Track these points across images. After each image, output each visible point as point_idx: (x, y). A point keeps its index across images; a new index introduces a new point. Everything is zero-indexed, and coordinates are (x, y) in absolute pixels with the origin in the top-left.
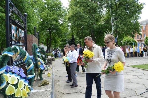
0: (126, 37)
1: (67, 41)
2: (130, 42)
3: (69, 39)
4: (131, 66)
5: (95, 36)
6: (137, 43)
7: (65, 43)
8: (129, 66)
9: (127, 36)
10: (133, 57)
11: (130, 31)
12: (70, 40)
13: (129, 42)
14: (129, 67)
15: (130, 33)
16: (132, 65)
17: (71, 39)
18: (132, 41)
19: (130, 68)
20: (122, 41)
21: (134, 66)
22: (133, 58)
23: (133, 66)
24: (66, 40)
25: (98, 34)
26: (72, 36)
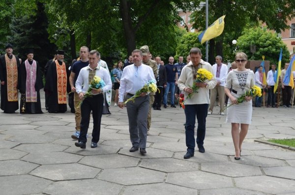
0: (250, 27)
1: (15, 24)
2: (264, 47)
3: (24, 17)
4: (275, 141)
5: (136, 13)
6: (291, 53)
7: (6, 32)
8: (265, 140)
9: (257, 22)
10: (276, 106)
11: (270, 7)
12: (28, 20)
13: (261, 49)
14: (268, 147)
15: (270, 14)
16: (277, 137)
17: (32, 17)
18: (274, 44)
19: (271, 148)
20: (234, 42)
21: (286, 141)
22: (275, 109)
23: (279, 141)
24: (7, 19)
25: (149, 6)
26: (35, 6)
